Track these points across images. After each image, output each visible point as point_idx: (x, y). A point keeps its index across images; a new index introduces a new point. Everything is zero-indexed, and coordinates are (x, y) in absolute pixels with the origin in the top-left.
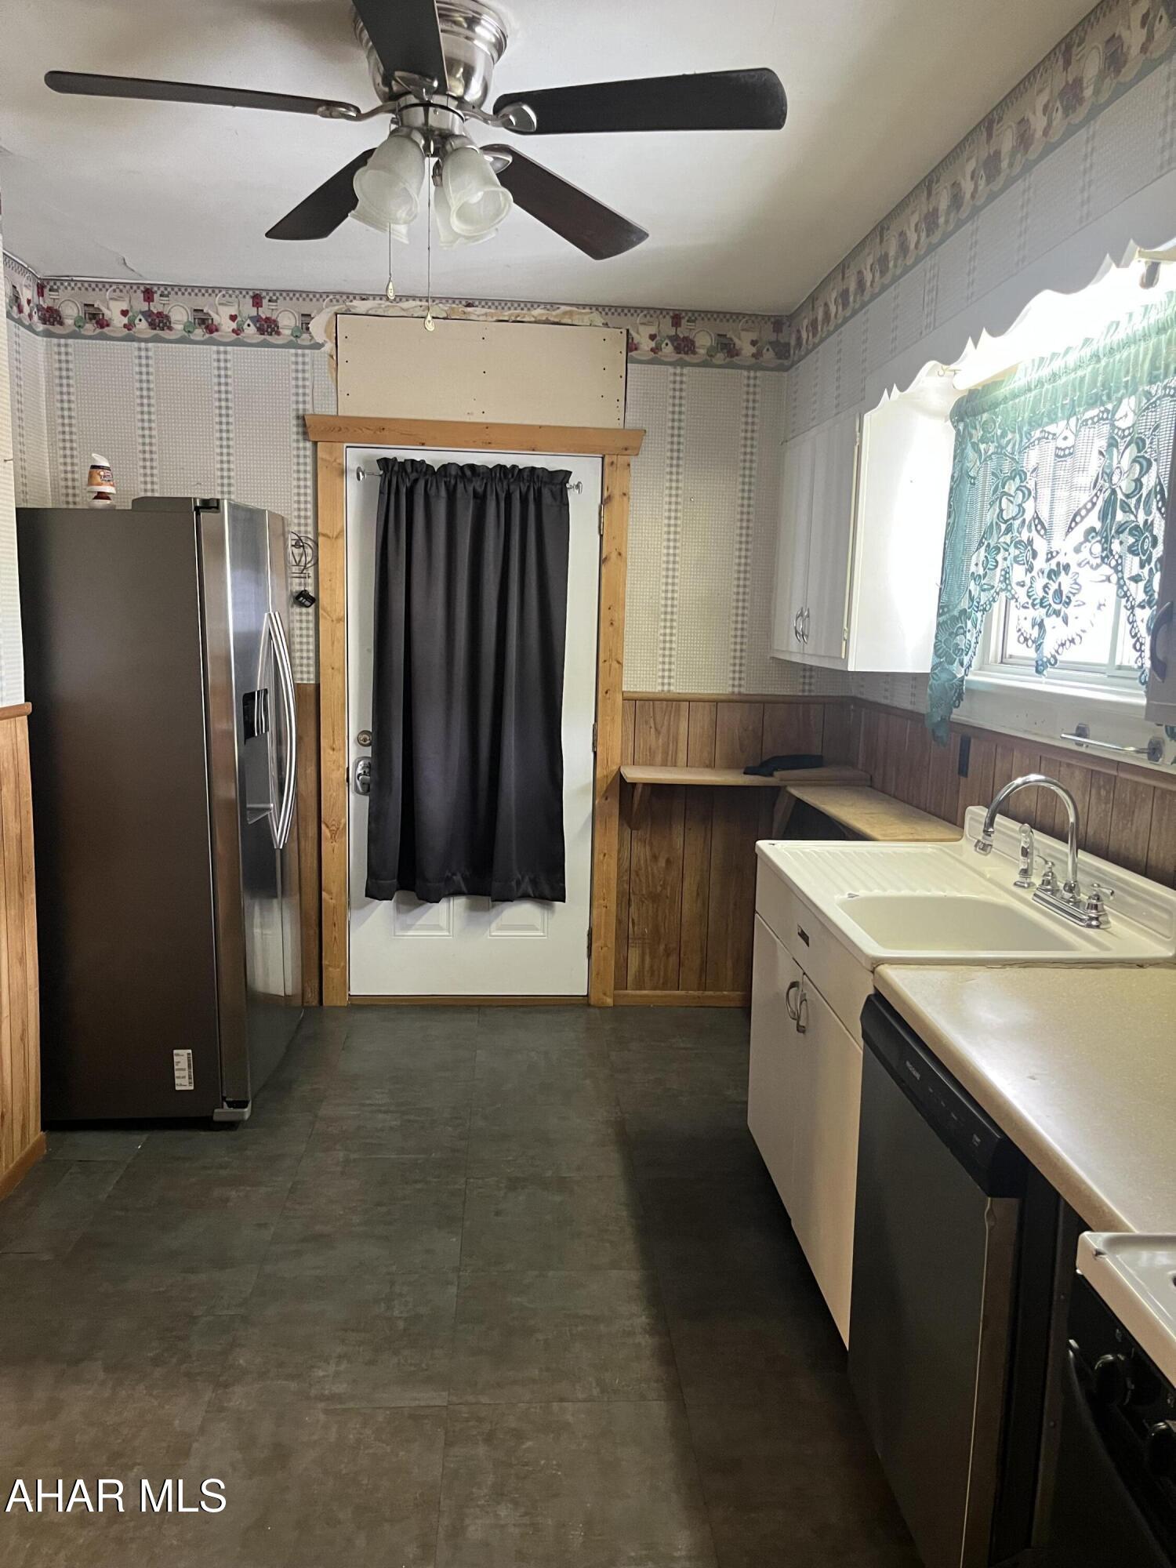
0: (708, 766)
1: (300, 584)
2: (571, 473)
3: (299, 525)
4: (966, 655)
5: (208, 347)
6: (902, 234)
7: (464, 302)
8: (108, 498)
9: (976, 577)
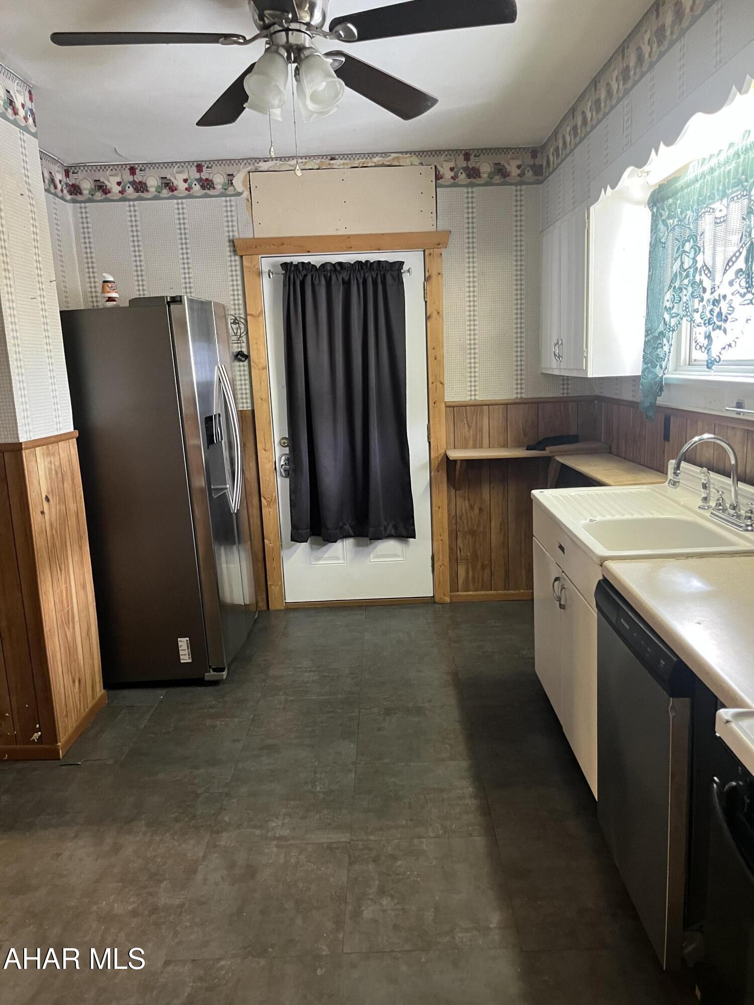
0: (503, 447)
1: (238, 347)
2: (404, 262)
3: (234, 309)
4: (664, 360)
5: (171, 201)
6: (608, 84)
7: (329, 157)
8: (115, 301)
9: (669, 310)
